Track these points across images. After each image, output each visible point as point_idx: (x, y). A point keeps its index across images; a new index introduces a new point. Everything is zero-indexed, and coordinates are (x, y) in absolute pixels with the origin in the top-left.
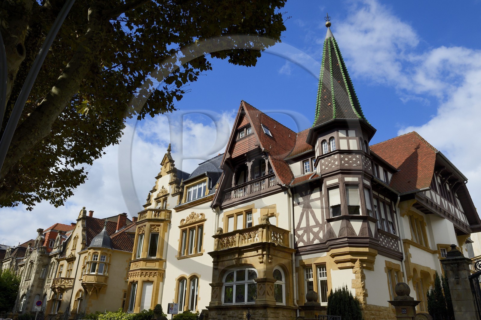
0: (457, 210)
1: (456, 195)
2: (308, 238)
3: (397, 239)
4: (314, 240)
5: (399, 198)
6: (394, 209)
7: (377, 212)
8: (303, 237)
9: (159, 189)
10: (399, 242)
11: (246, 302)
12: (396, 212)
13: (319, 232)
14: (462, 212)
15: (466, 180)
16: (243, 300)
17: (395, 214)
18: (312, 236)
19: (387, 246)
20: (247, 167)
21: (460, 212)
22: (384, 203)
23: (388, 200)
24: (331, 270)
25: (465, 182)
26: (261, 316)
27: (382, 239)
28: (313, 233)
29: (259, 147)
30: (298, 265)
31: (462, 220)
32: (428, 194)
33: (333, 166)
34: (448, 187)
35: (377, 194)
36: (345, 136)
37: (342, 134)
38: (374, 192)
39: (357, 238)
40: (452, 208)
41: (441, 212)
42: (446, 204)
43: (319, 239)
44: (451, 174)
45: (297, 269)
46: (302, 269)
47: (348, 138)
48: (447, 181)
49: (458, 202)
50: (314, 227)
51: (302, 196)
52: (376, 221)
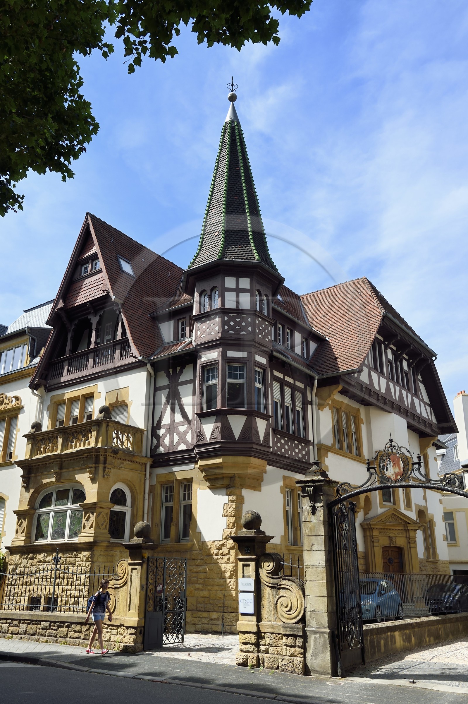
0: (416, 401)
1: (420, 377)
2: (171, 441)
3: (307, 442)
4: (178, 444)
5: (316, 382)
6: (309, 399)
7: (279, 404)
8: (164, 439)
10: (311, 447)
11: (66, 540)
12: (311, 404)
13: (185, 433)
14: (425, 403)
15: (435, 355)
16: (62, 536)
17: (309, 407)
18: (176, 438)
19: (288, 454)
20: (91, 324)
21: (422, 404)
22: (294, 389)
23: (301, 385)
24: (198, 489)
25: (434, 358)
26: (85, 559)
27: (281, 444)
28: (179, 434)
29: (108, 293)
30: (154, 482)
31: (424, 414)
32: (364, 377)
33: (213, 333)
34: (405, 367)
35: (280, 376)
36: (234, 286)
37: (230, 282)
38: (276, 373)
39: (236, 442)
40: (407, 398)
41: (385, 403)
42: (396, 391)
43: (185, 442)
44: (409, 346)
45: (152, 489)
46: (158, 487)
47: (238, 291)
48: (405, 356)
49: (422, 387)
50: (181, 424)
51: (168, 376)
52: (265, 417)
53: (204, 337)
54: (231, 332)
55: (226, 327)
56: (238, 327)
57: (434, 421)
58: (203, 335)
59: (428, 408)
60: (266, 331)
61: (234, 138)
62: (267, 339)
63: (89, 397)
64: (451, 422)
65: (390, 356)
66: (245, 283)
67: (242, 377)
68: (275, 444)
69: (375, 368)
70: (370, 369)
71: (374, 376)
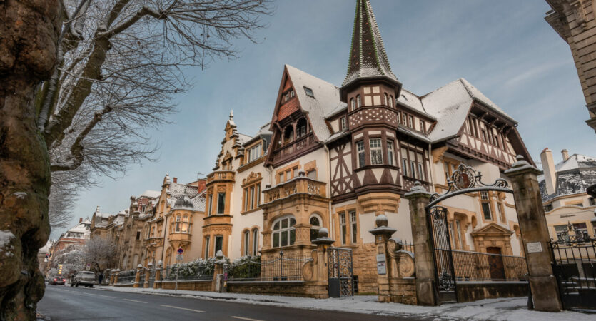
0: (505, 154)
1: (507, 139)
2: (342, 188)
3: (428, 184)
4: (346, 189)
5: (430, 146)
6: (427, 157)
7: (406, 160)
8: (338, 187)
9: (225, 153)
10: (430, 187)
11: (289, 246)
12: (428, 160)
13: (350, 182)
14: (513, 156)
17: (427, 162)
18: (344, 186)
20: (293, 128)
21: (510, 156)
22: (415, 152)
23: (421, 150)
24: (359, 214)
25: (516, 125)
27: (409, 185)
28: (346, 184)
29: (300, 108)
30: (334, 212)
32: (464, 140)
33: (359, 122)
34: (495, 132)
35: (406, 144)
36: (369, 92)
37: (367, 90)
38: (402, 143)
39: (379, 184)
40: (498, 153)
42: (489, 149)
45: (334, 216)
47: (372, 95)
51: (337, 151)
52: (397, 169)
53: (354, 125)
55: (367, 117)
56: (374, 116)
59: (515, 158)
60: (393, 117)
63: (296, 167)
65: (482, 126)
66: (376, 89)
67: (379, 145)
68: (405, 185)
69: (472, 135)
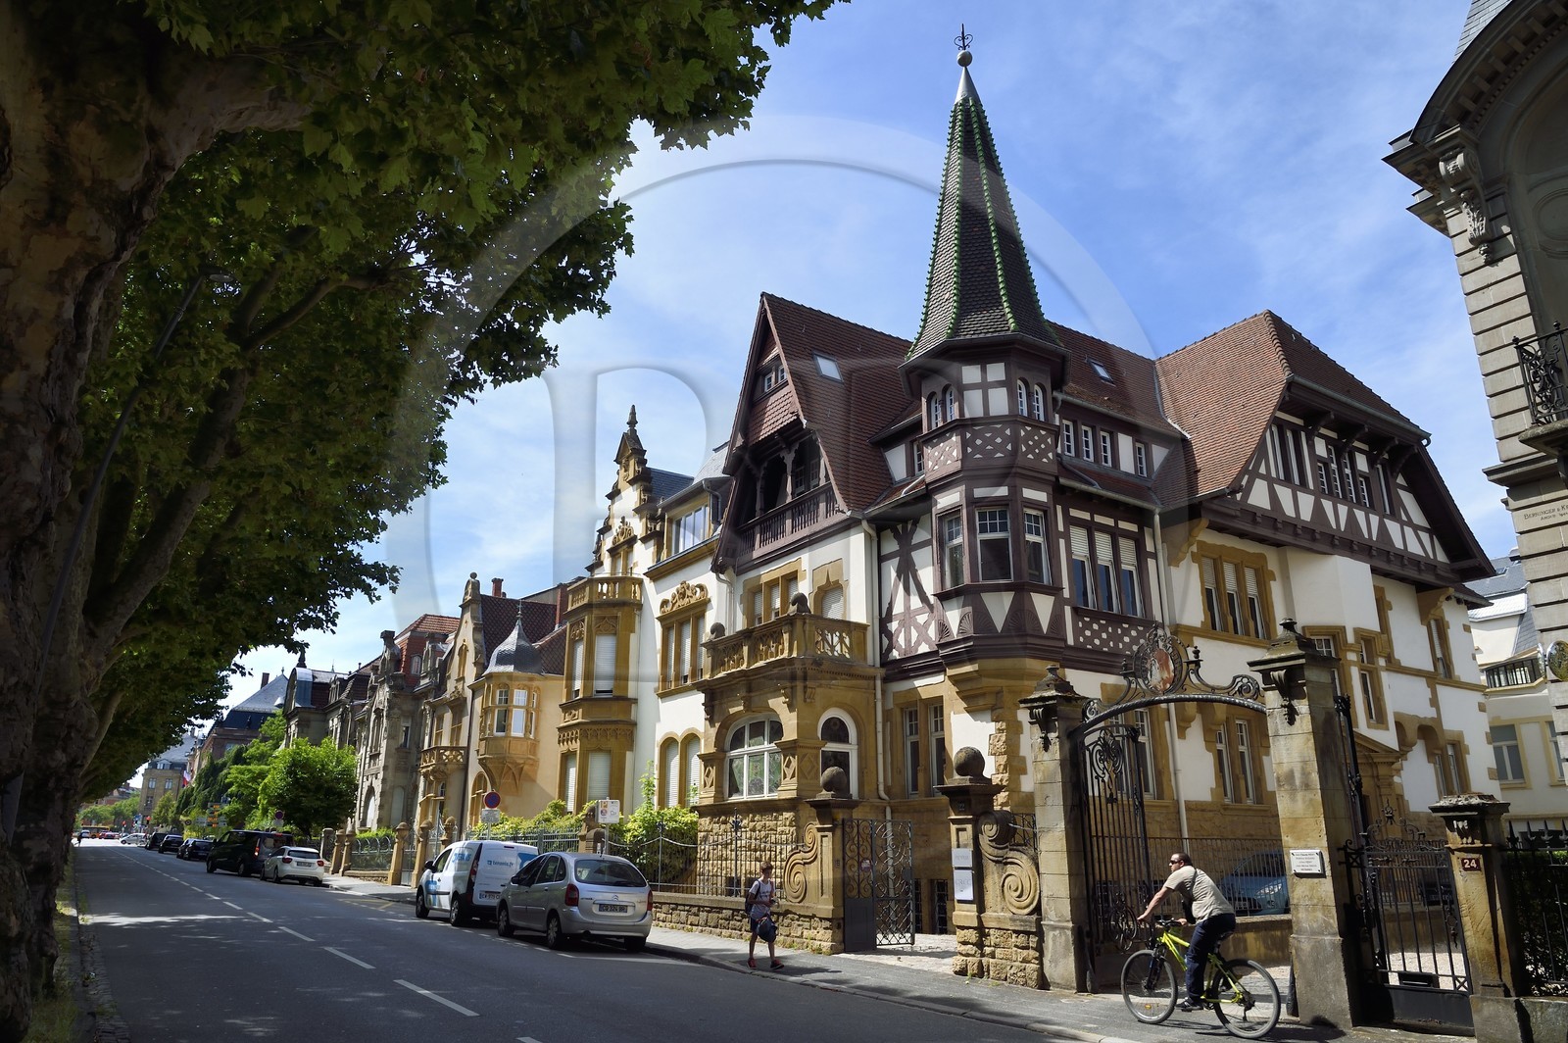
0: (1393, 527)
1: (1400, 480)
2: (908, 640)
3: (1148, 623)
5: (1157, 518)
6: (1150, 547)
7: (1086, 563)
8: (898, 637)
9: (616, 524)
10: (1158, 631)
11: (766, 795)
12: (1155, 556)
13: (927, 624)
14: (1416, 528)
15: (1427, 436)
16: (761, 790)
17: (1151, 563)
19: (1108, 646)
21: (1408, 530)
22: (1115, 534)
23: (1133, 528)
24: (952, 713)
25: (1424, 442)
26: (788, 823)
27: (1093, 631)
28: (918, 627)
29: (798, 415)
30: (890, 705)
31: (1414, 548)
32: (1259, 498)
33: (949, 462)
34: (1362, 464)
35: (1086, 516)
36: (979, 379)
37: (971, 374)
38: (1074, 513)
39: (1000, 636)
40: (1368, 524)
41: (1314, 540)
42: (1337, 515)
43: (928, 641)
44: (1361, 427)
45: (887, 715)
46: (897, 713)
47: (984, 386)
48: (1357, 444)
49: (1407, 499)
50: (919, 612)
51: (897, 536)
52: (1054, 590)
53: (937, 471)
54: (978, 456)
55: (969, 450)
56: (989, 447)
57: (1441, 557)
58: (936, 467)
59: (1425, 537)
60: (1043, 446)
61: (968, 128)
62: (1045, 460)
63: (792, 578)
64: (1476, 557)
65: (1321, 448)
66: (997, 371)
67: (1003, 528)
68: (1077, 632)
69: (1287, 480)
70: (1271, 482)
71: (1284, 494)
